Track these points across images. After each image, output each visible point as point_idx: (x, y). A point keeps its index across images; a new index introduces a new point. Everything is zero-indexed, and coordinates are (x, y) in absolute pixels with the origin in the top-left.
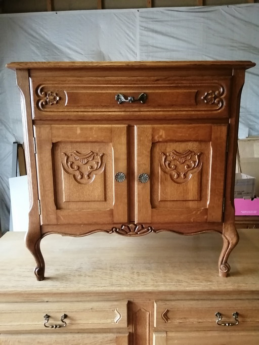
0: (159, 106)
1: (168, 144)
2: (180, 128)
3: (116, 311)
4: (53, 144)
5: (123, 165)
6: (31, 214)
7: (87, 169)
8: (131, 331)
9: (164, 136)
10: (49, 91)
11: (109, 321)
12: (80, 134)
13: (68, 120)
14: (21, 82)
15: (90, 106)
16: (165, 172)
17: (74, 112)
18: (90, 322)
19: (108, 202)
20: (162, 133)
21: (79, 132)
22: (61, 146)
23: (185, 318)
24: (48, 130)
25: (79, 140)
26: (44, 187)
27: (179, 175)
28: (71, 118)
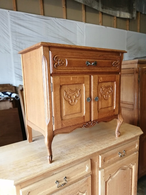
0: (100, 67)
1: (103, 83)
2: (106, 76)
3: (86, 166)
4: (60, 86)
5: (88, 94)
6: (49, 126)
7: (74, 97)
8: (92, 173)
9: (102, 80)
10: (59, 59)
11: (84, 172)
12: (72, 80)
13: (67, 73)
14: (45, 53)
15: (76, 66)
16: (102, 96)
17: (70, 69)
18: (76, 176)
19: (82, 113)
20: (101, 78)
21: (71, 79)
22: (63, 87)
23: (110, 159)
24: (58, 79)
25: (72, 83)
26: (56, 109)
27: (106, 96)
28: (69, 72)
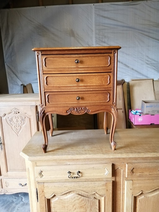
3: (106, 169)
8: (113, 180)
11: (102, 174)
18: (92, 175)
23: (142, 172)
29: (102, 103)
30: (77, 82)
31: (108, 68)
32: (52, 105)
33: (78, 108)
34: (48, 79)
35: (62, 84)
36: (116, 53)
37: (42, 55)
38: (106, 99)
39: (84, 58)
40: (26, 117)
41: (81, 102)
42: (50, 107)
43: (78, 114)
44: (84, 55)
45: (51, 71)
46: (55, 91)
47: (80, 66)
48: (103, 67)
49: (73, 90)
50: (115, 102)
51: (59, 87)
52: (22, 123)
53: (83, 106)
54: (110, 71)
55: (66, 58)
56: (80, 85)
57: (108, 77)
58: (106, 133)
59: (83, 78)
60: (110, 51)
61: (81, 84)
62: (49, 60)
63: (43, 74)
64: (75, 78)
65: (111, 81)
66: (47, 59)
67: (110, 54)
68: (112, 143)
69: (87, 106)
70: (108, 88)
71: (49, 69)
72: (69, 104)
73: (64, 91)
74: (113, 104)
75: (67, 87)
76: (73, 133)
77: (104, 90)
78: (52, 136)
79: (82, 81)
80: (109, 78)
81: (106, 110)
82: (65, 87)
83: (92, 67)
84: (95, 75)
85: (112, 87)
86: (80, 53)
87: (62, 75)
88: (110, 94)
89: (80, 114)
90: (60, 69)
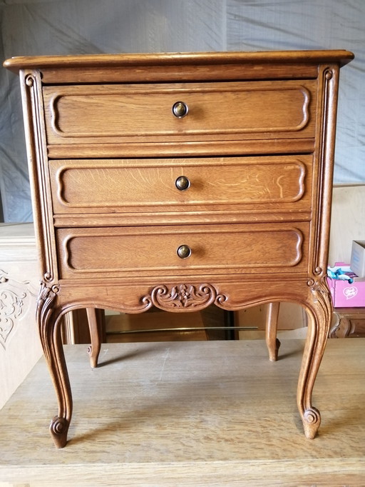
29: (274, 270)
30: (180, 189)
31: (298, 135)
32: (83, 276)
33: (181, 288)
34: (67, 179)
35: (123, 199)
36: (330, 78)
37: (43, 84)
38: (289, 253)
39: (207, 97)
40: (29, 294)
41: (193, 263)
42: (77, 285)
43: (182, 310)
44: (208, 86)
45: (78, 148)
46: (95, 223)
47: (192, 127)
48: (279, 132)
49: (164, 221)
50: (322, 265)
51: (112, 210)
52: (17, 312)
53: (203, 279)
54: (306, 148)
55: (137, 97)
56: (191, 202)
57: (299, 171)
58: (272, 358)
59: (204, 174)
60: (310, 70)
61: (194, 198)
62: (73, 106)
63: (49, 159)
64: (173, 175)
65: (308, 186)
66: (61, 101)
67: (307, 83)
68: (307, 413)
69: (217, 280)
70: (296, 213)
71: (72, 141)
72: (149, 274)
73: (129, 222)
74: (314, 273)
75: (141, 209)
76: (165, 356)
77: (281, 222)
78: (97, 365)
79: (199, 186)
80: (302, 174)
81: (289, 294)
82: (135, 209)
83: (236, 133)
84: (248, 165)
85: (313, 209)
86: (191, 78)
87: (122, 163)
88: (306, 234)
89: (190, 309)
90: (114, 140)
